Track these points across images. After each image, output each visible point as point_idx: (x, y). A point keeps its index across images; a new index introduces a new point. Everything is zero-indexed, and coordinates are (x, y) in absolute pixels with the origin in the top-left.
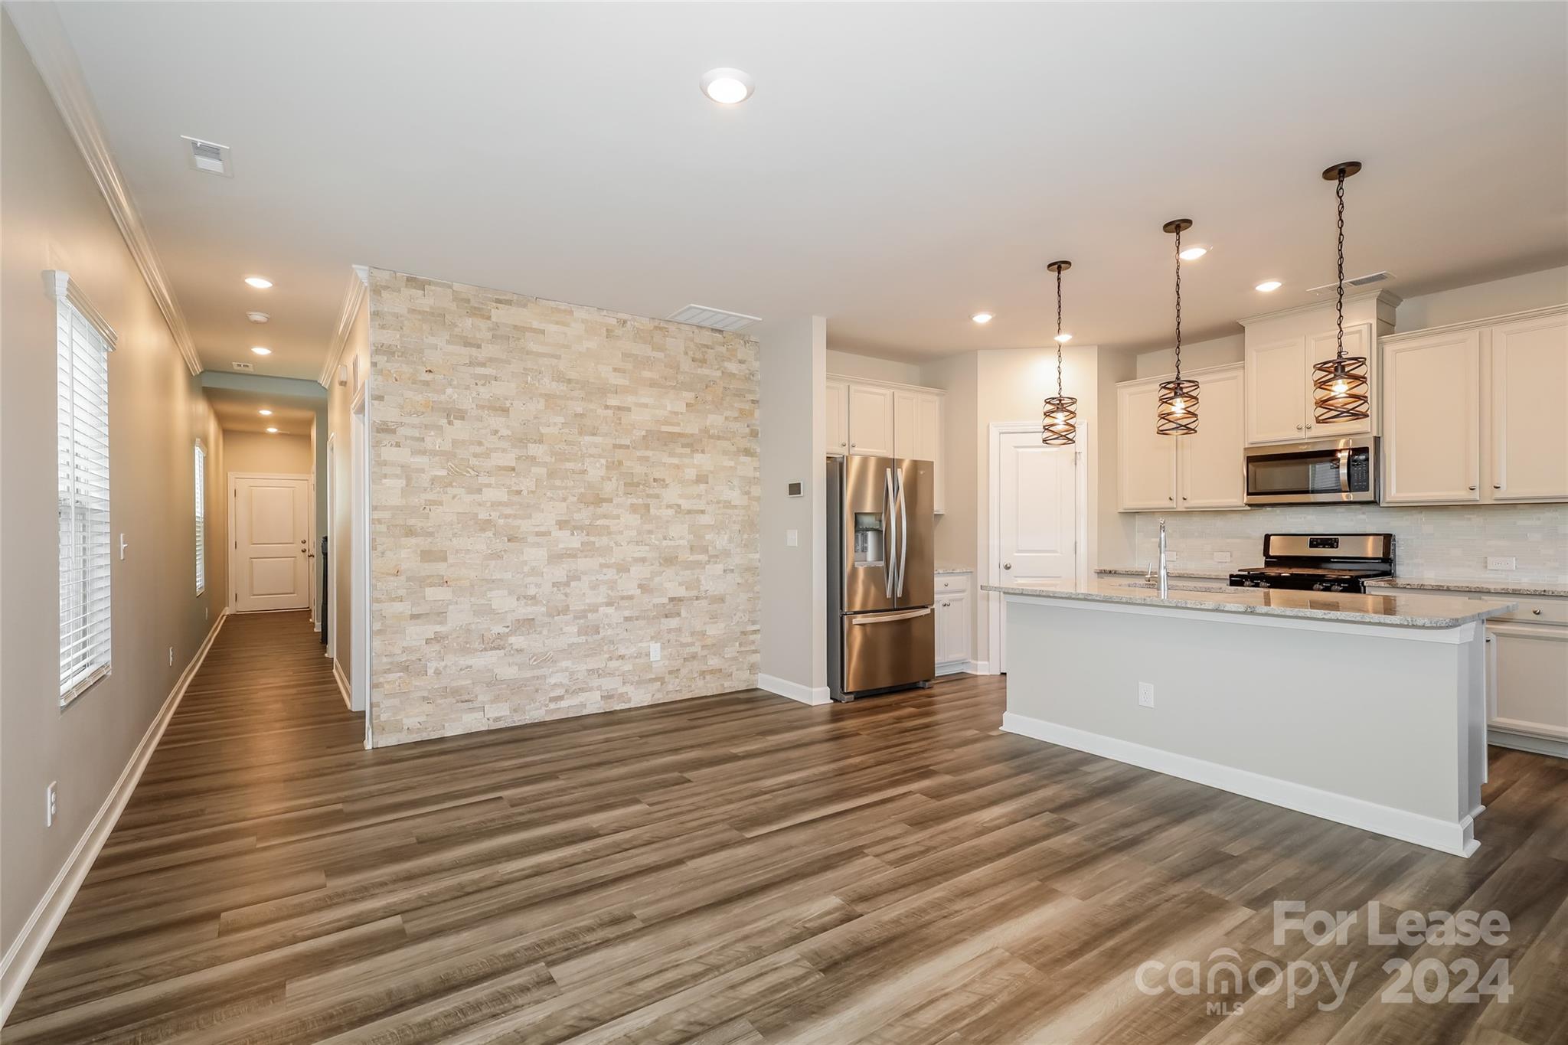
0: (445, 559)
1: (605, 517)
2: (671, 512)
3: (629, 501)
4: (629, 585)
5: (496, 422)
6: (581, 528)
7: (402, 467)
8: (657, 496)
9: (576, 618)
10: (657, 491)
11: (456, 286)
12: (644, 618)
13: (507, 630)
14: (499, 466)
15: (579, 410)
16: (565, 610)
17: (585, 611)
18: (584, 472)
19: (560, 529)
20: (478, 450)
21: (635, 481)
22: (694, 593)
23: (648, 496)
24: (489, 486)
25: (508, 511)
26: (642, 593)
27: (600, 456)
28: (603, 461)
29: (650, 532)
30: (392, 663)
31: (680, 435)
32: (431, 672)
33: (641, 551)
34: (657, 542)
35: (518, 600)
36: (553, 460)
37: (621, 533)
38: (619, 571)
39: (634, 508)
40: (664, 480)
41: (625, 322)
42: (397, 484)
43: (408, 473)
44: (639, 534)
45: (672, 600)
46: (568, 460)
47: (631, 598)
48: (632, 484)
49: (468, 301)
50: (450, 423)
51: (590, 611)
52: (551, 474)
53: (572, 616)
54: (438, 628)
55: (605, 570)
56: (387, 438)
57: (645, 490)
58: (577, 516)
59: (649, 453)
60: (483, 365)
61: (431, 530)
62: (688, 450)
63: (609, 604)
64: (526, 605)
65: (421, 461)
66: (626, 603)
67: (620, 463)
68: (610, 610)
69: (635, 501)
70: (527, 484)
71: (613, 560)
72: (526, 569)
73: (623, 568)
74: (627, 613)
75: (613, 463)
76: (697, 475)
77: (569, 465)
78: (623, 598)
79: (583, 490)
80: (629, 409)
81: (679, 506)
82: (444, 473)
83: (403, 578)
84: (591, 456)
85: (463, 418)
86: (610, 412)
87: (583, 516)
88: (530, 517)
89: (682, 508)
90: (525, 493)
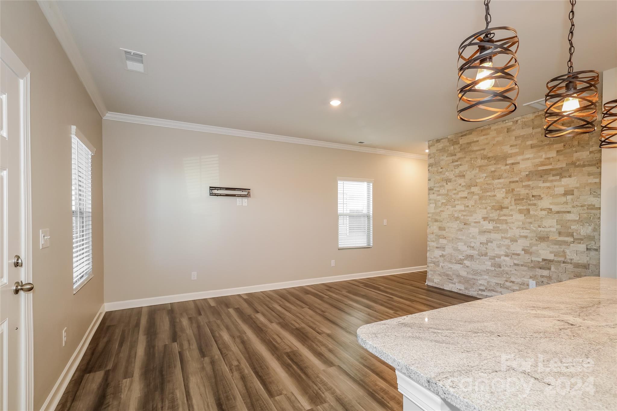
0: (445, 230)
1: (505, 215)
2: (544, 213)
3: (518, 208)
4: (517, 248)
5: (461, 181)
6: (493, 220)
7: (435, 200)
8: (535, 205)
9: (490, 259)
10: (535, 202)
11: (449, 137)
12: (526, 266)
13: (464, 258)
14: (461, 197)
15: (493, 169)
16: (486, 255)
17: (494, 256)
18: (495, 196)
19: (484, 221)
20: (455, 192)
21: (521, 197)
22: (562, 259)
23: (529, 205)
24: (458, 204)
25: (464, 213)
26: (525, 253)
27: (502, 188)
28: (504, 190)
29: (531, 223)
30: (431, 261)
31: (551, 170)
32: (440, 266)
33: (525, 233)
34: (534, 229)
35: (467, 247)
36: (481, 192)
37: (513, 223)
38: (511, 241)
39: (520, 211)
40: (540, 196)
41: (517, 121)
42: (433, 206)
43: (436, 202)
44: (523, 223)
45: (544, 260)
46: (488, 192)
47: (518, 255)
48: (519, 200)
49: (452, 140)
50: (447, 184)
51: (497, 257)
52: (481, 198)
53: (488, 257)
54: (443, 253)
55: (504, 240)
56: (432, 192)
57: (527, 202)
58: (491, 215)
59: (530, 183)
60: (457, 161)
61: (441, 220)
62: (558, 177)
63: (507, 256)
64: (470, 250)
65: (439, 198)
66: (516, 257)
67: (513, 190)
68: (507, 259)
69: (521, 208)
70: (471, 203)
71: (509, 236)
72: (471, 236)
73: (514, 240)
74: (516, 262)
75: (509, 190)
76: (565, 191)
77: (489, 194)
78: (513, 254)
79: (494, 204)
80: (518, 163)
81: (551, 209)
82: (445, 201)
83: (434, 235)
84: (498, 188)
85: (450, 182)
86: (508, 167)
87: (494, 215)
88: (472, 216)
89: (552, 210)
90: (470, 206)
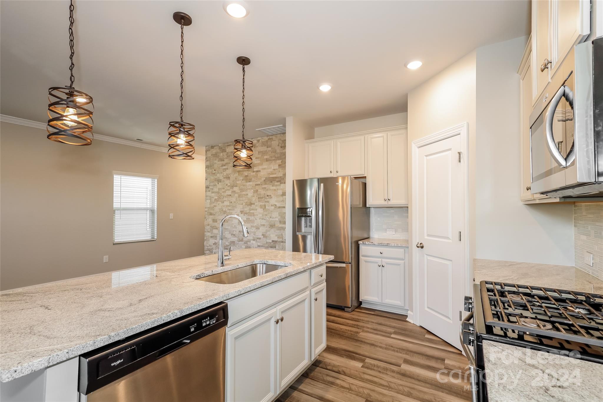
0: (217, 222)
1: (253, 210)
2: (273, 207)
3: (260, 204)
4: (259, 234)
5: (227, 182)
6: (246, 213)
7: (210, 197)
8: (268, 202)
9: (245, 243)
10: (268, 200)
11: (220, 145)
12: (264, 247)
13: (229, 244)
14: (228, 195)
15: (246, 174)
16: (242, 240)
17: (247, 241)
18: (247, 195)
19: (241, 214)
20: (223, 190)
21: (261, 196)
22: (281, 240)
23: (266, 202)
24: (225, 201)
25: (230, 208)
26: (263, 237)
27: (252, 189)
28: (252, 190)
29: (266, 215)
30: (207, 248)
31: (276, 178)
32: (214, 252)
33: (264, 222)
34: (268, 219)
35: (231, 235)
36: (239, 192)
37: (257, 215)
38: (256, 229)
39: (261, 207)
40: (271, 196)
41: (259, 140)
42: (209, 201)
43: (211, 198)
44: (263, 216)
45: (273, 241)
46: (243, 191)
47: (260, 239)
48: (260, 198)
49: (222, 148)
50: (218, 184)
51: (248, 241)
52: (239, 196)
53: (244, 242)
54: (216, 241)
55: (253, 228)
56: (208, 189)
57: (264, 200)
58: (245, 209)
59: (266, 186)
60: (225, 166)
61: (215, 214)
62: (279, 183)
63: (254, 240)
64: (233, 237)
65: (213, 194)
66: (258, 240)
67: (257, 190)
68: (254, 242)
69: (262, 204)
70: (233, 200)
71: (255, 225)
72: (233, 226)
73: (258, 228)
74: (259, 244)
75: (255, 191)
76: (282, 193)
77: (244, 193)
78: (257, 238)
79: (247, 201)
80: (260, 171)
81: (276, 205)
82: (217, 198)
83: (210, 226)
84: (249, 189)
85: (220, 182)
86: (254, 173)
87: (247, 209)
88: (234, 210)
89: (277, 206)
90: (233, 202)
